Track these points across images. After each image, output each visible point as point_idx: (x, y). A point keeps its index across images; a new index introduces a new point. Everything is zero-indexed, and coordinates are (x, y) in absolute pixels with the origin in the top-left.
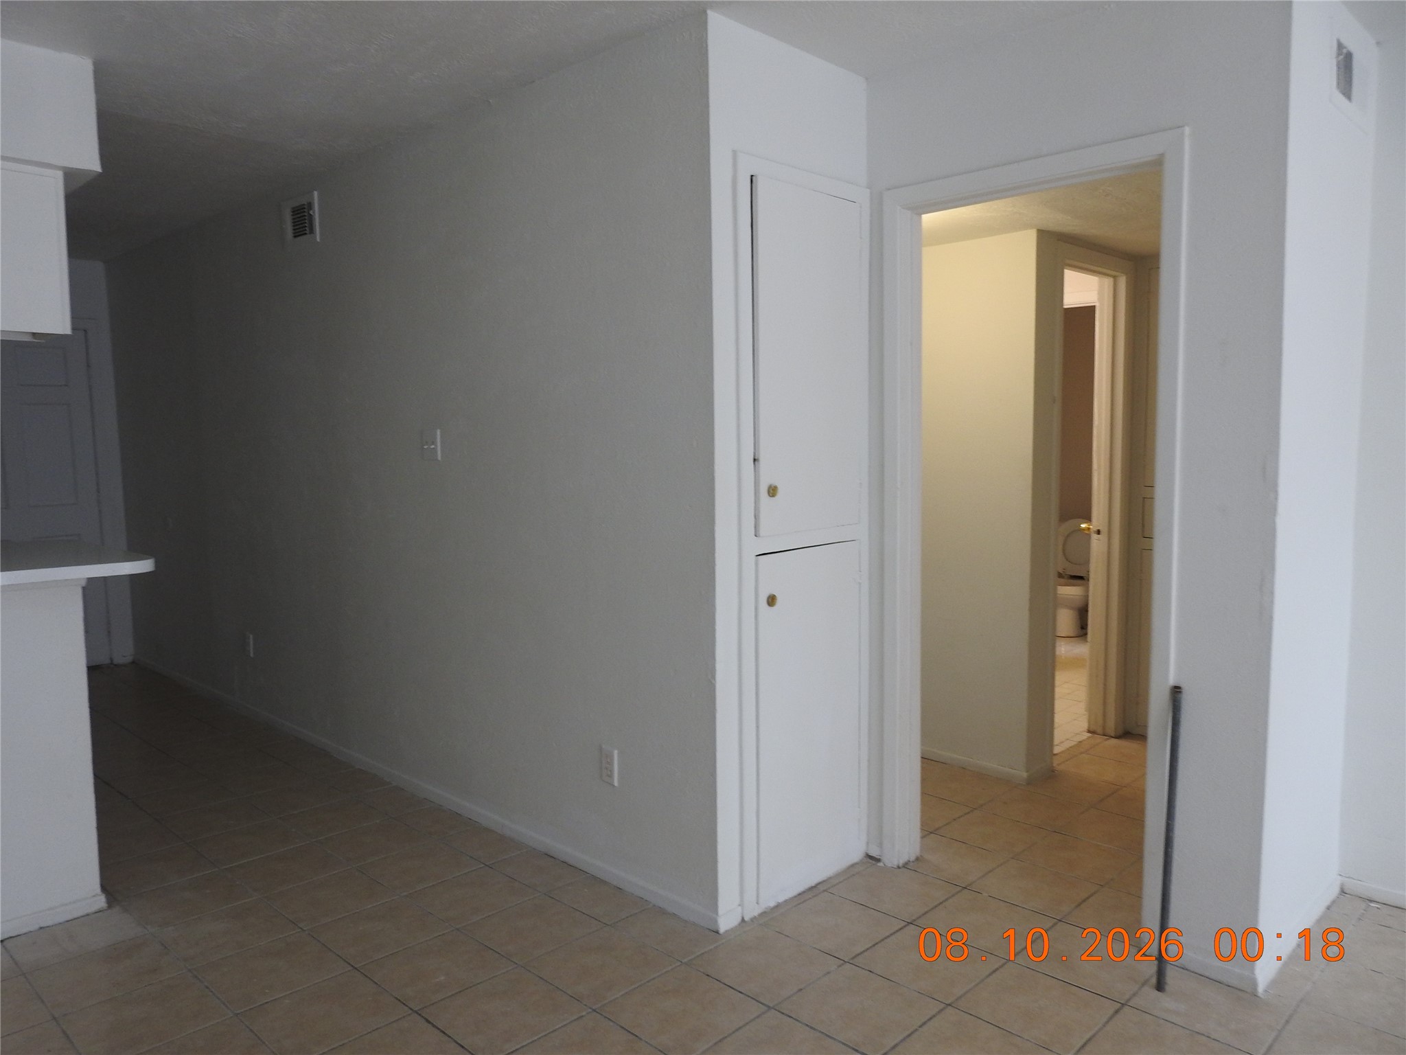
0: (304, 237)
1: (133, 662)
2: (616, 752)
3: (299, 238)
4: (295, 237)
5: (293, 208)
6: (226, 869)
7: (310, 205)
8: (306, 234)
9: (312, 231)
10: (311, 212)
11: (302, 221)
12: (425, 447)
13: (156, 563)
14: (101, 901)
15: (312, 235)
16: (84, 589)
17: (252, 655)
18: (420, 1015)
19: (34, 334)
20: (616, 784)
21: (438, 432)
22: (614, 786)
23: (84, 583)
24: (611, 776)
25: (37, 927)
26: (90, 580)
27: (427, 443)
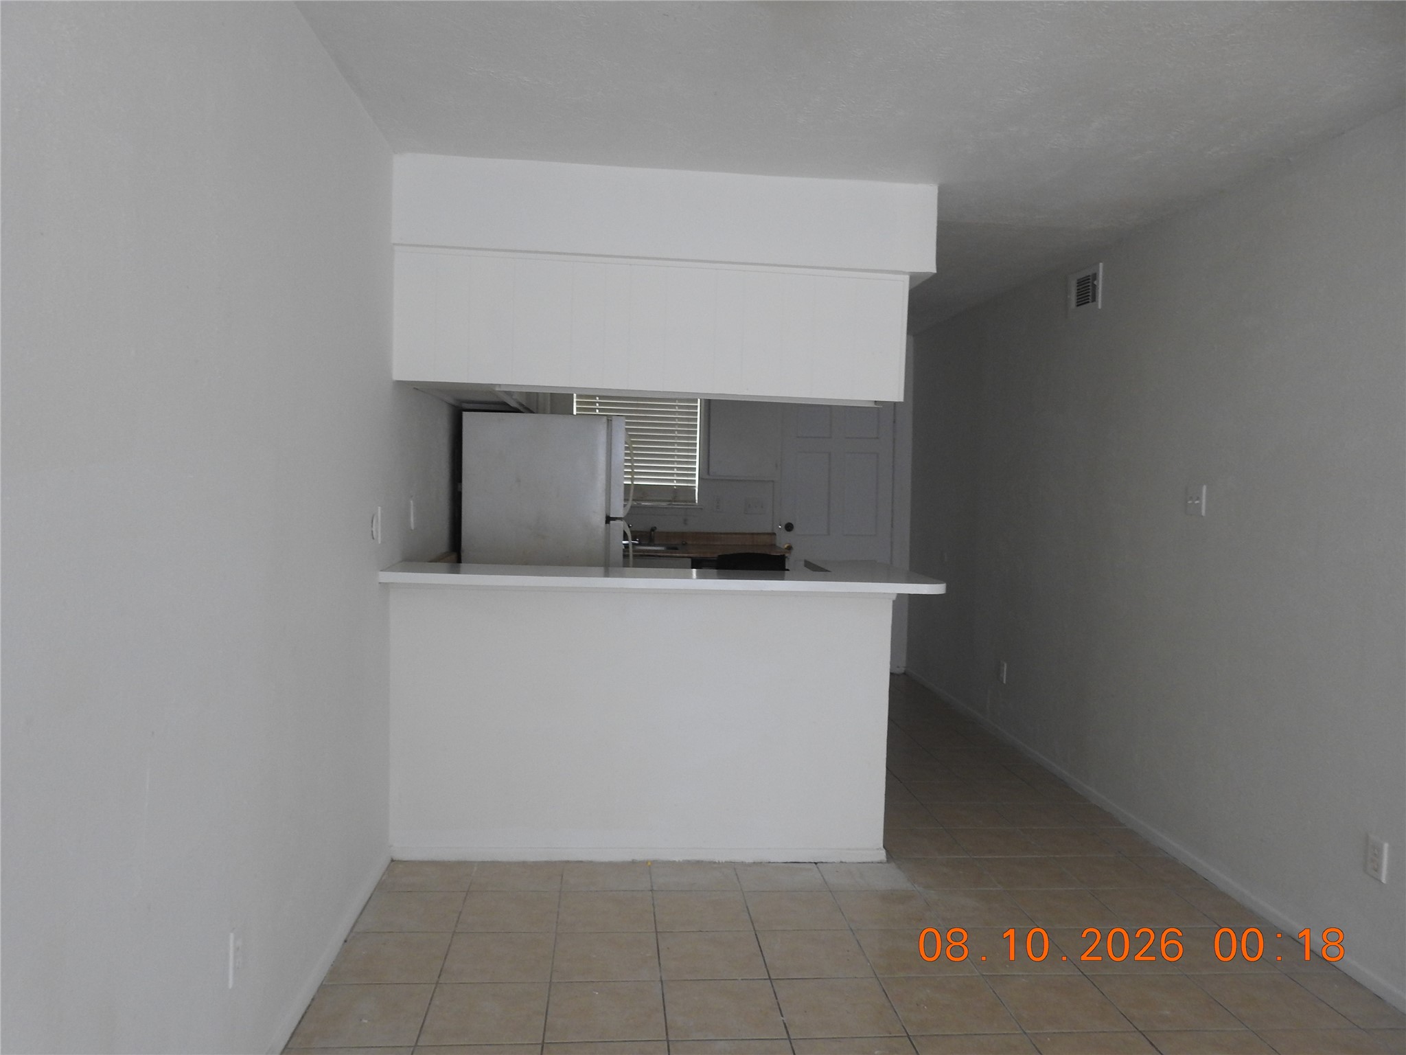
0: (1088, 305)
1: (905, 674)
2: (1386, 846)
3: (1082, 306)
4: (1078, 306)
5: (1078, 280)
6: (976, 859)
7: (1095, 276)
8: (1088, 302)
9: (1094, 299)
10: (1095, 283)
11: (1086, 291)
12: (1190, 502)
13: (948, 588)
14: (882, 855)
15: (1094, 303)
16: (894, 601)
17: (1005, 682)
18: (1144, 1035)
19: (876, 402)
20: (1384, 880)
21: (1204, 488)
22: (1380, 881)
23: (894, 597)
24: (1377, 869)
25: (839, 860)
26: (899, 595)
27: (1191, 498)
